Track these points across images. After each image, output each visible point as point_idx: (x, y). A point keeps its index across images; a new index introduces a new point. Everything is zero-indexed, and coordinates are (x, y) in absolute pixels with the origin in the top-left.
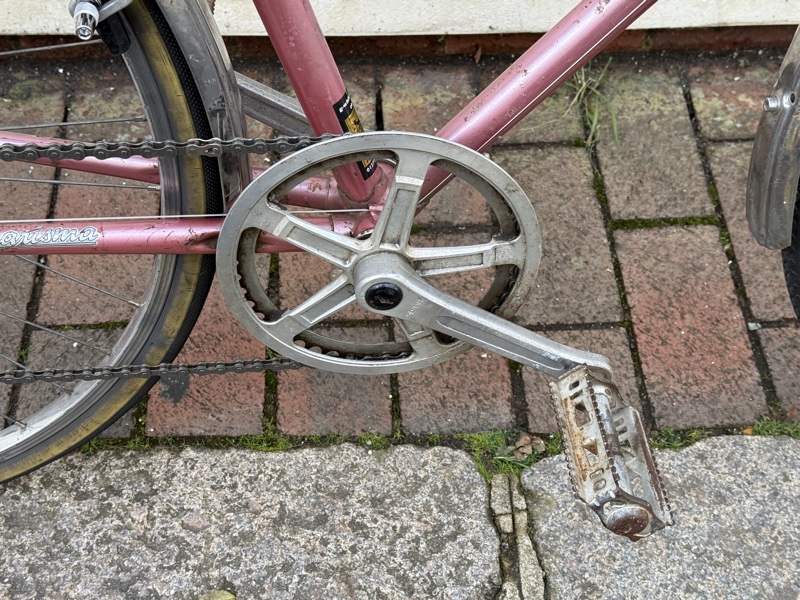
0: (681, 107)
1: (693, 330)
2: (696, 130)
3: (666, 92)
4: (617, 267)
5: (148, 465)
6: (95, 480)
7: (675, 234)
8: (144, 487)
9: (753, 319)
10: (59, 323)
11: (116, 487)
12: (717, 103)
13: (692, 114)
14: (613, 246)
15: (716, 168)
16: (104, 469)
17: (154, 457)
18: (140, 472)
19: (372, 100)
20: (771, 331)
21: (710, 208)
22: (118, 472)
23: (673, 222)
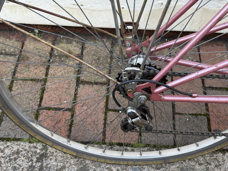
5: (217, 157)
6: (203, 160)
8: (217, 163)
10: (182, 113)
11: (209, 162)
16: (204, 157)
17: (218, 155)
18: (215, 159)
22: (209, 158)
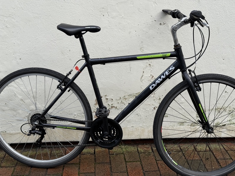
0: (137, 150)
1: (136, 172)
2: (138, 152)
3: (135, 148)
4: (126, 166)
7: (134, 163)
9: (144, 171)
12: (142, 149)
13: (138, 150)
14: (126, 164)
15: (140, 156)
19: (94, 150)
20: (146, 172)
21: (139, 160)
23: (134, 162)
